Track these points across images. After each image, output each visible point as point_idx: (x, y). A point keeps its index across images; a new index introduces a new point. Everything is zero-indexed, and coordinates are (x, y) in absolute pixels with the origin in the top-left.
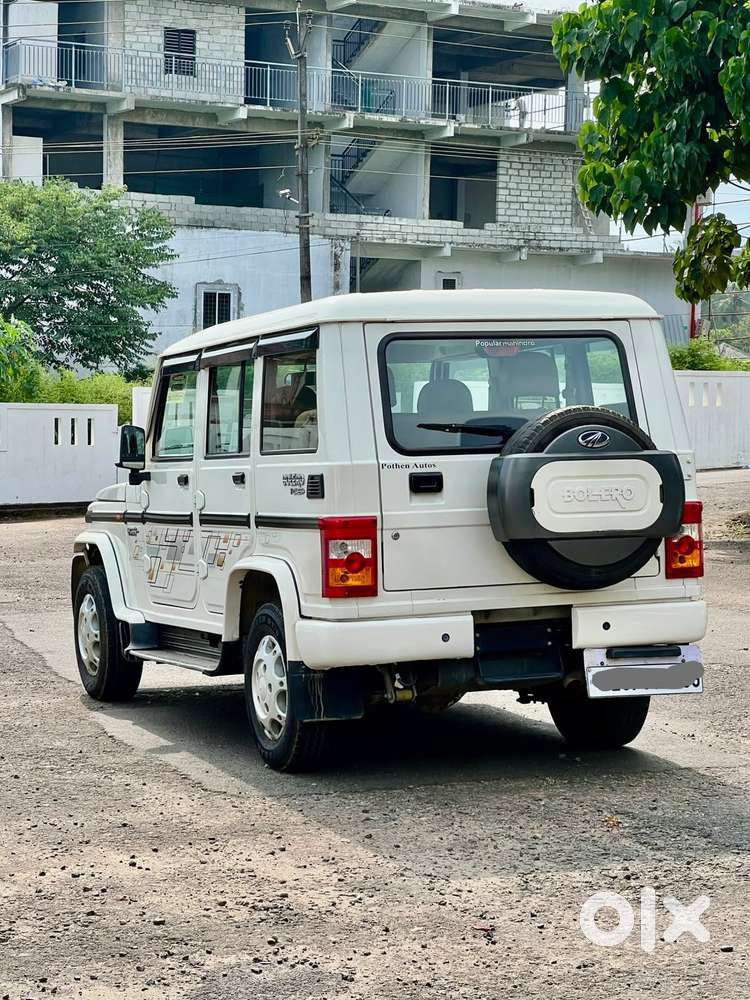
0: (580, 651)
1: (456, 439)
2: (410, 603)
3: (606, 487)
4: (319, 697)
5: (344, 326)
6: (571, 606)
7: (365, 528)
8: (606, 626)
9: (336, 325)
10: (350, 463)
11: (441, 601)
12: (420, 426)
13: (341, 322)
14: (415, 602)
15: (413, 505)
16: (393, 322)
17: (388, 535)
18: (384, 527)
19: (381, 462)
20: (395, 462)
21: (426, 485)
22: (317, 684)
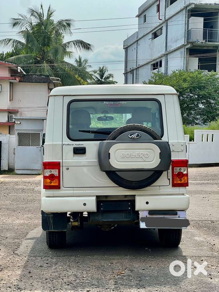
0: (138, 211)
1: (92, 136)
2: (72, 192)
3: (138, 153)
4: (51, 223)
5: (56, 97)
6: (135, 195)
7: (56, 165)
8: (147, 203)
9: (53, 97)
10: (52, 143)
11: (84, 192)
12: (80, 131)
13: (55, 96)
14: (74, 192)
15: (74, 158)
16: (74, 95)
17: (64, 168)
18: (63, 166)
19: (63, 143)
20: (68, 143)
21: (80, 151)
22: (50, 218)
